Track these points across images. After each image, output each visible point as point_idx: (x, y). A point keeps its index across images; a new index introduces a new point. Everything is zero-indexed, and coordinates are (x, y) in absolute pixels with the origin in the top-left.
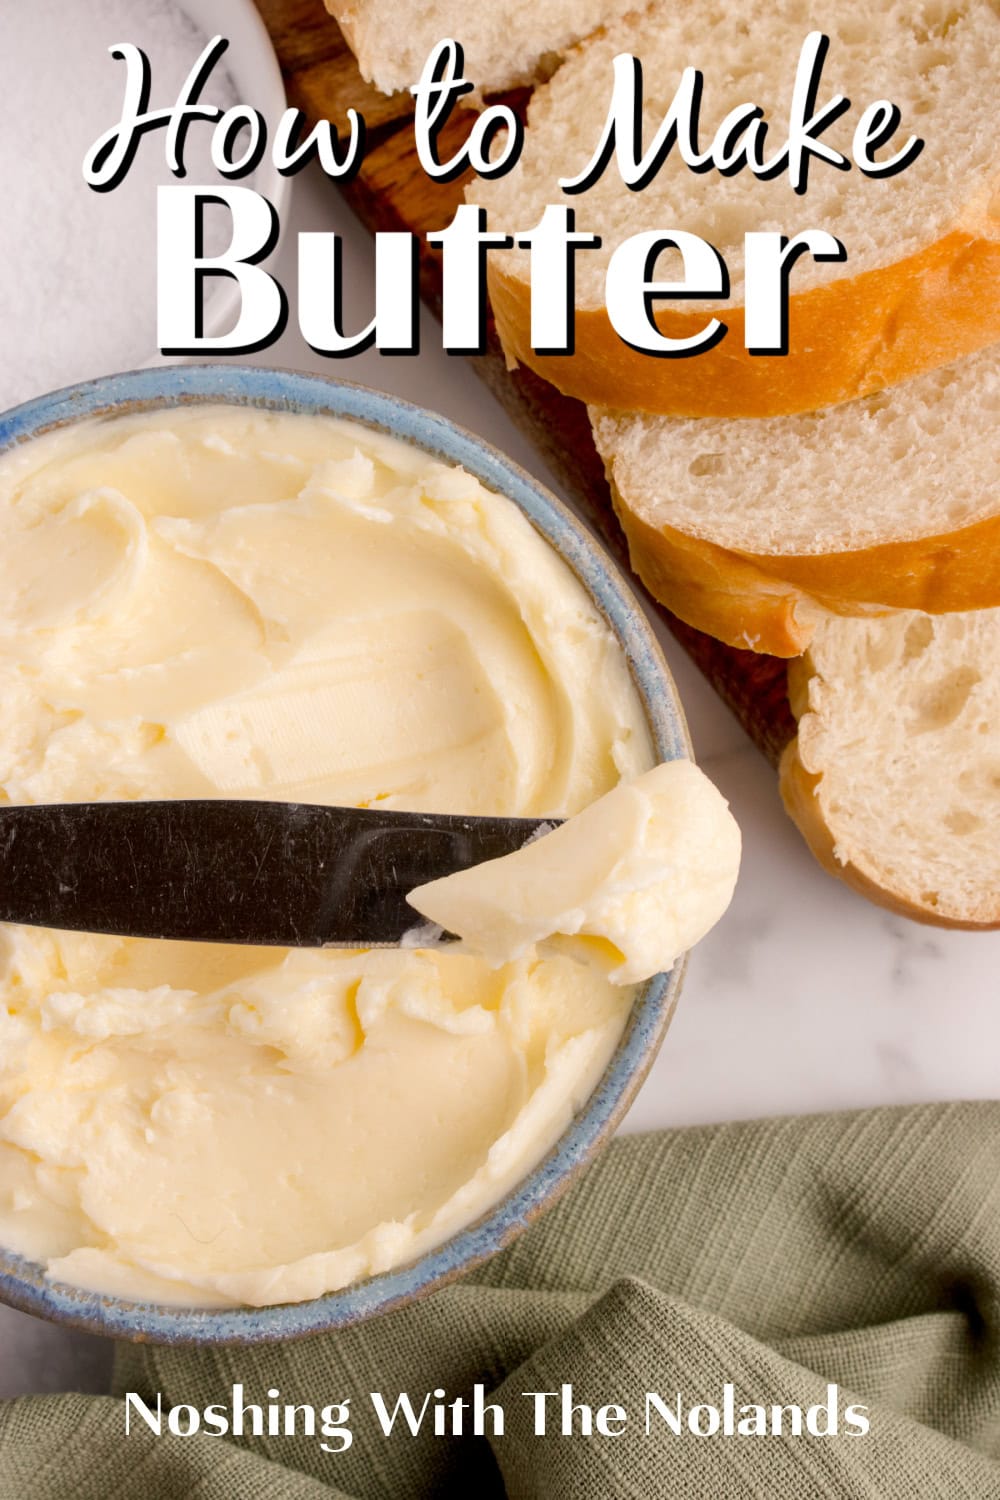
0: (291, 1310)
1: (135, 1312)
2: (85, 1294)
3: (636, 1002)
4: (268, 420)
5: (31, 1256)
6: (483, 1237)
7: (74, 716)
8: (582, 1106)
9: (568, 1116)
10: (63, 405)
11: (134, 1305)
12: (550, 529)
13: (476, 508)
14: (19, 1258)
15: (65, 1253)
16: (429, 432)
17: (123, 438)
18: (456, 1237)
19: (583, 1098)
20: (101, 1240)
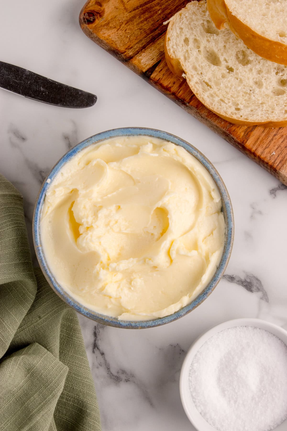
0: (169, 317)
1: (138, 323)
2: (127, 322)
3: (225, 244)
4: (128, 138)
5: (114, 317)
6: (203, 296)
7: (101, 208)
8: (218, 266)
9: (216, 269)
10: (86, 144)
11: (137, 322)
12: (191, 151)
13: (175, 150)
14: (111, 317)
15: (121, 315)
16: (162, 135)
17: (98, 147)
18: (198, 297)
19: (218, 265)
20: (127, 311)
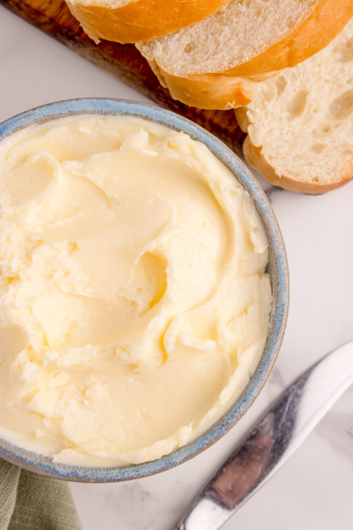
0: (150, 464)
1: (90, 471)
2: (69, 467)
3: (269, 332)
4: (103, 119)
5: (45, 455)
6: (220, 428)
7: (40, 243)
8: (253, 374)
9: (248, 379)
10: (23, 120)
11: (89, 469)
12: (219, 153)
13: (190, 147)
14: (41, 456)
15: (58, 452)
16: (168, 118)
17: (46, 131)
18: (210, 429)
19: (253, 372)
20: (72, 446)
